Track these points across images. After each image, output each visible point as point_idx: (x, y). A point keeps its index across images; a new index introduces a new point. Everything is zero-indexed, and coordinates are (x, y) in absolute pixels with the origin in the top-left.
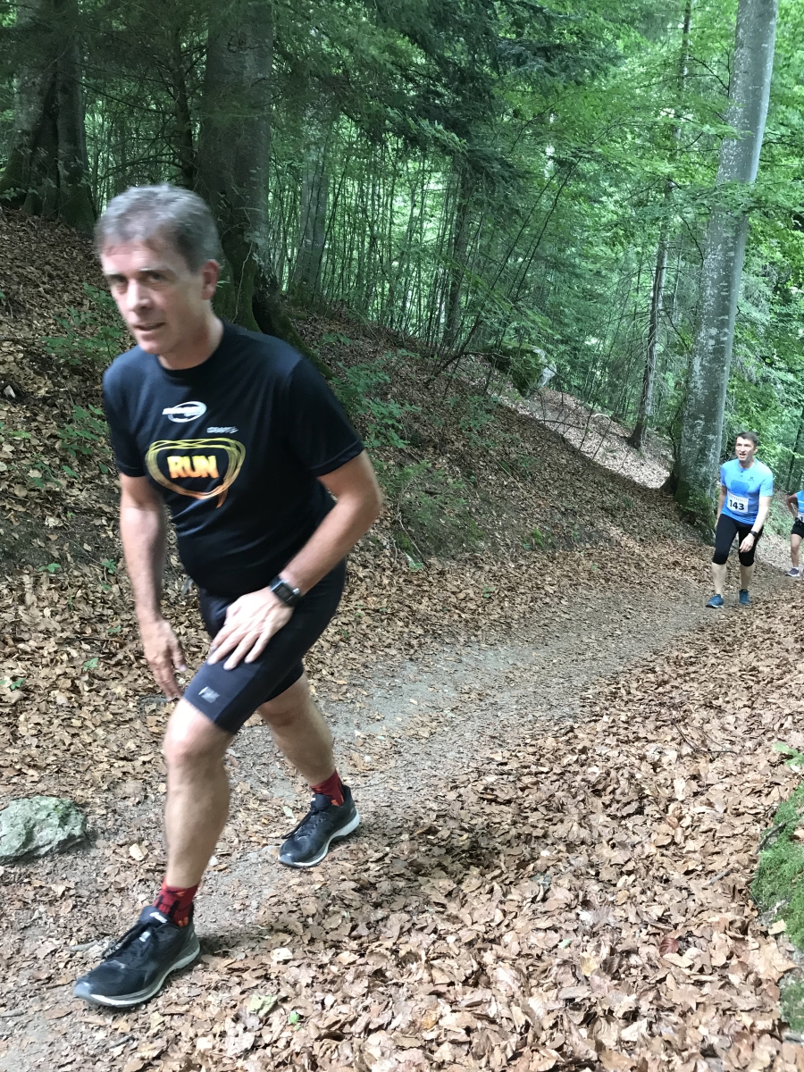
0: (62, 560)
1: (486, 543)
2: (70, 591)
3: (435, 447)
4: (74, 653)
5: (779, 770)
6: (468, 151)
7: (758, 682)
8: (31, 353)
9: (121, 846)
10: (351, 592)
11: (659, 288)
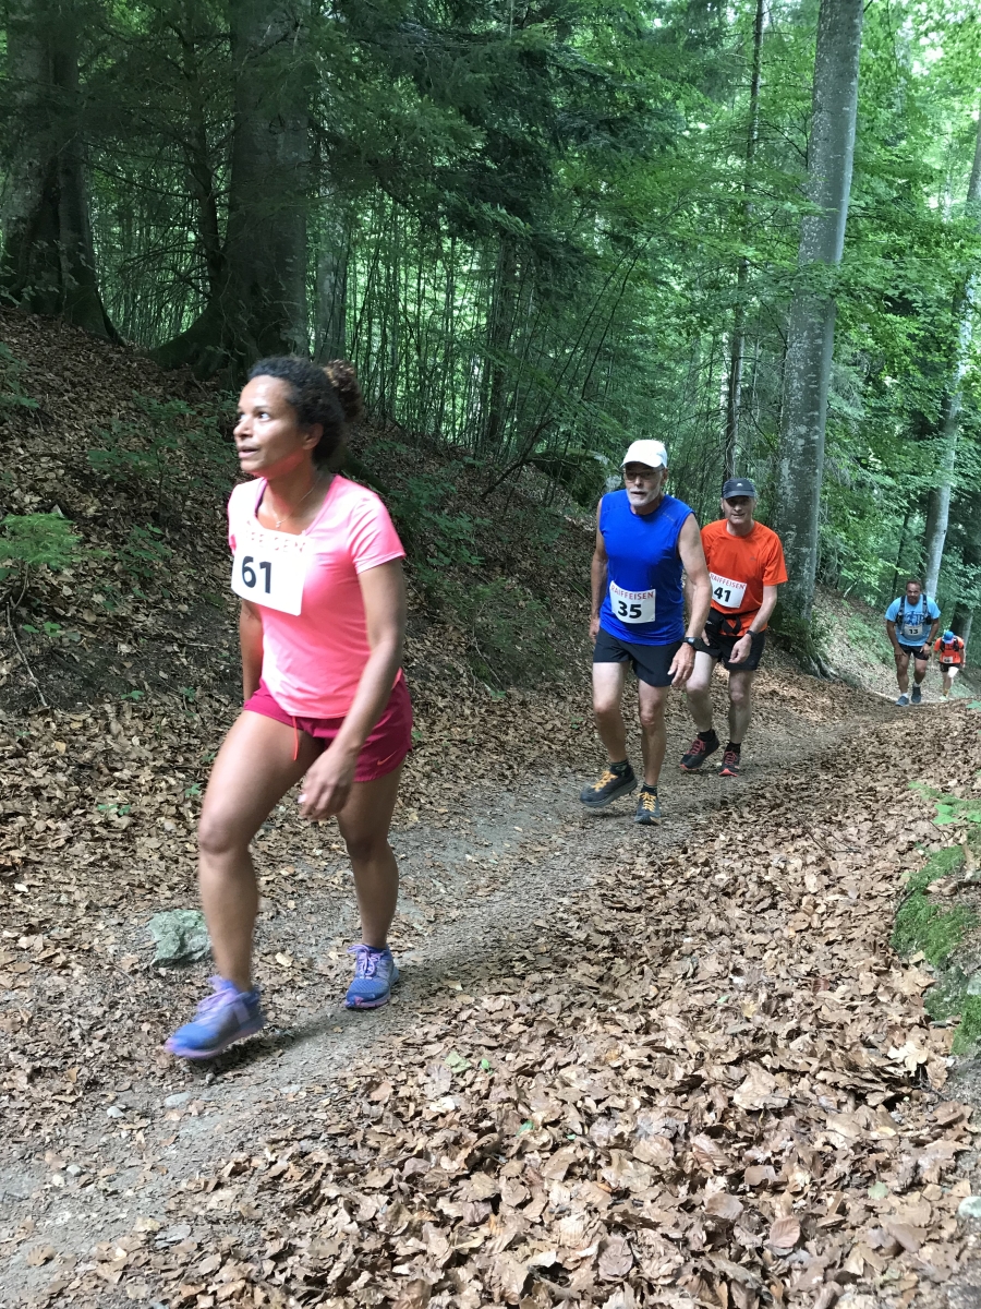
0: (140, 687)
1: (566, 671)
2: (154, 720)
3: (503, 567)
4: (172, 782)
5: (907, 857)
6: (534, 236)
7: (877, 801)
8: (72, 469)
9: (266, 955)
10: (434, 723)
11: (737, 381)
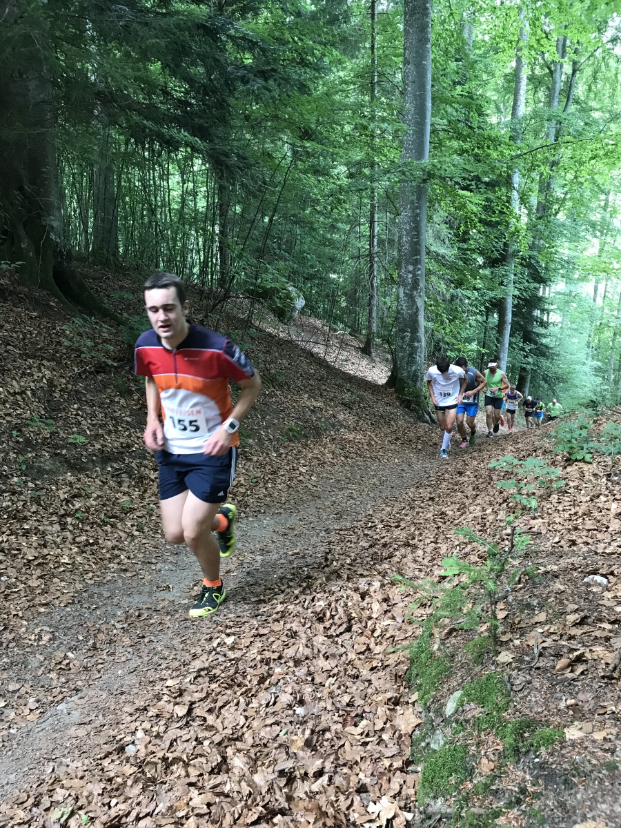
1: (254, 440)
6: (211, 149)
7: (445, 523)
11: (373, 237)
